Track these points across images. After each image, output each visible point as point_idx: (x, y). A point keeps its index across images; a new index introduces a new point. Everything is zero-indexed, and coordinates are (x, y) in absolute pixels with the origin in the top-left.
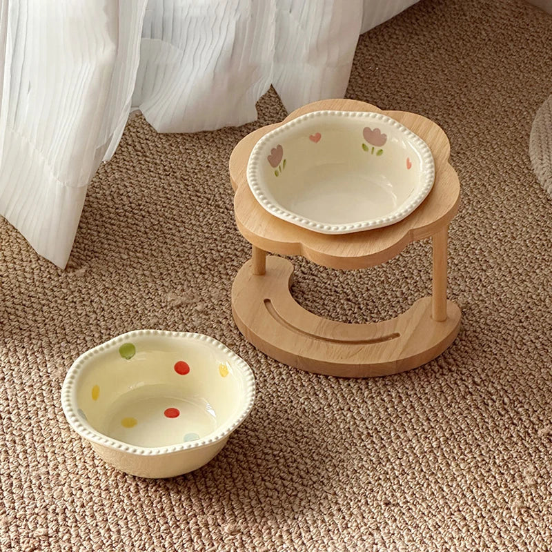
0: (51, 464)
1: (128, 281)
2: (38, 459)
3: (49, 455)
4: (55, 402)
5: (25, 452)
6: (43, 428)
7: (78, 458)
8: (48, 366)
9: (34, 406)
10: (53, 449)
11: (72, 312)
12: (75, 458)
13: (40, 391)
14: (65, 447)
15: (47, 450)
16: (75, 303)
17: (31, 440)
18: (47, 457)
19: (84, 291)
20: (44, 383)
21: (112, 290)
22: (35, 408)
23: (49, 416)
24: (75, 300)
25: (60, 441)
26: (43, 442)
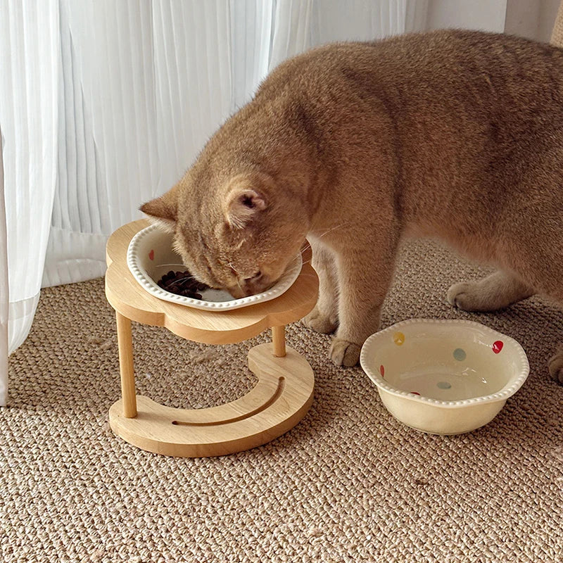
0: (126, 499)
1: (150, 349)
2: (112, 497)
3: (121, 491)
4: (114, 449)
5: (97, 492)
6: (109, 471)
7: (149, 491)
8: (98, 421)
9: (95, 454)
10: (123, 487)
11: (107, 377)
12: (147, 492)
13: (97, 442)
14: (134, 484)
15: (118, 488)
16: (108, 370)
17: (100, 482)
18: (119, 494)
19: (112, 360)
20: (98, 434)
21: (137, 356)
22: (96, 456)
23: (112, 460)
24: (107, 368)
25: (128, 479)
26: (112, 482)
